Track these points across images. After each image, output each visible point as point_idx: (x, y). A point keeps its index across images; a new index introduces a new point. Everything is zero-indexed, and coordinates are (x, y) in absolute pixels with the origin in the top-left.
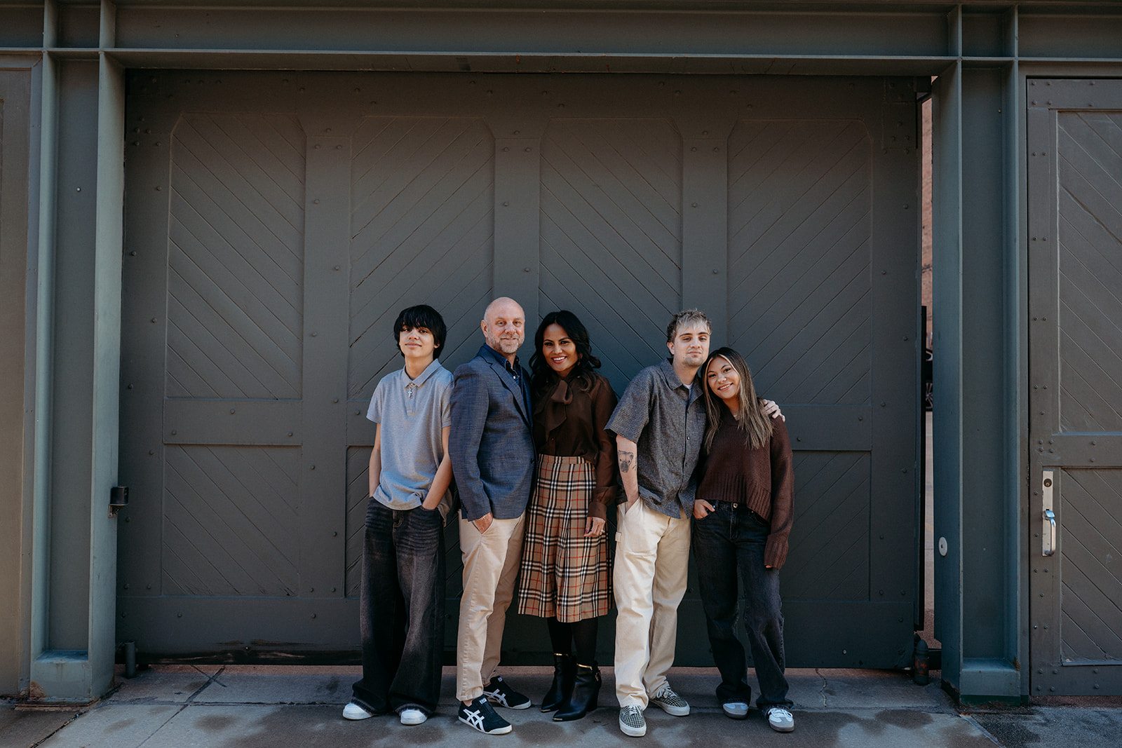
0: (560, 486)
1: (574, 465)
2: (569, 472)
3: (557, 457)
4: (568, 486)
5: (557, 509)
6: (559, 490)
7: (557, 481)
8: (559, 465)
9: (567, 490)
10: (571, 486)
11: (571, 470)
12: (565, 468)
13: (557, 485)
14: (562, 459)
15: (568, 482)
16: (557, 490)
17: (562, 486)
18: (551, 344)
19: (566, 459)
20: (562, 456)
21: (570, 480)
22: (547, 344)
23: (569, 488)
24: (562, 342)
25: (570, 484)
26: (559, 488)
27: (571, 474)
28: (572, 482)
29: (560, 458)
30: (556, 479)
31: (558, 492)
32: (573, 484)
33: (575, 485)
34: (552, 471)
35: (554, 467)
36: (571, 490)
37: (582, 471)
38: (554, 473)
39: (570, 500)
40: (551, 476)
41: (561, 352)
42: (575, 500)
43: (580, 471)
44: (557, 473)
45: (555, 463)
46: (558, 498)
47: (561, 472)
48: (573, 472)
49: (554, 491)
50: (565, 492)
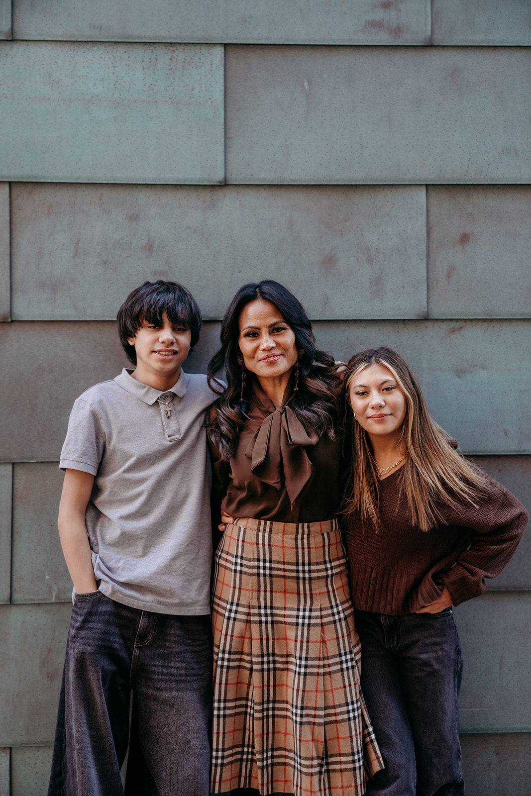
0: (315, 571)
1: (328, 533)
2: (324, 546)
3: (300, 525)
4: (326, 569)
5: (316, 610)
6: (315, 578)
7: (309, 564)
8: (305, 536)
11: (327, 543)
13: (310, 571)
14: (308, 527)
15: (325, 562)
16: (310, 579)
17: (318, 571)
20: (309, 522)
21: (327, 559)
22: (248, 336)
23: (330, 572)
24: (274, 330)
25: (328, 565)
26: (313, 575)
27: (327, 548)
28: (330, 562)
29: (306, 525)
30: (306, 561)
31: (312, 582)
32: (333, 564)
33: (336, 565)
34: (297, 548)
35: (298, 542)
36: (332, 575)
37: (339, 542)
38: (300, 551)
39: (333, 591)
40: (296, 557)
41: (274, 345)
42: (340, 588)
43: (336, 544)
44: (306, 551)
45: (298, 535)
46: (313, 592)
47: (313, 548)
48: (329, 545)
49: (306, 581)
50: (324, 580)
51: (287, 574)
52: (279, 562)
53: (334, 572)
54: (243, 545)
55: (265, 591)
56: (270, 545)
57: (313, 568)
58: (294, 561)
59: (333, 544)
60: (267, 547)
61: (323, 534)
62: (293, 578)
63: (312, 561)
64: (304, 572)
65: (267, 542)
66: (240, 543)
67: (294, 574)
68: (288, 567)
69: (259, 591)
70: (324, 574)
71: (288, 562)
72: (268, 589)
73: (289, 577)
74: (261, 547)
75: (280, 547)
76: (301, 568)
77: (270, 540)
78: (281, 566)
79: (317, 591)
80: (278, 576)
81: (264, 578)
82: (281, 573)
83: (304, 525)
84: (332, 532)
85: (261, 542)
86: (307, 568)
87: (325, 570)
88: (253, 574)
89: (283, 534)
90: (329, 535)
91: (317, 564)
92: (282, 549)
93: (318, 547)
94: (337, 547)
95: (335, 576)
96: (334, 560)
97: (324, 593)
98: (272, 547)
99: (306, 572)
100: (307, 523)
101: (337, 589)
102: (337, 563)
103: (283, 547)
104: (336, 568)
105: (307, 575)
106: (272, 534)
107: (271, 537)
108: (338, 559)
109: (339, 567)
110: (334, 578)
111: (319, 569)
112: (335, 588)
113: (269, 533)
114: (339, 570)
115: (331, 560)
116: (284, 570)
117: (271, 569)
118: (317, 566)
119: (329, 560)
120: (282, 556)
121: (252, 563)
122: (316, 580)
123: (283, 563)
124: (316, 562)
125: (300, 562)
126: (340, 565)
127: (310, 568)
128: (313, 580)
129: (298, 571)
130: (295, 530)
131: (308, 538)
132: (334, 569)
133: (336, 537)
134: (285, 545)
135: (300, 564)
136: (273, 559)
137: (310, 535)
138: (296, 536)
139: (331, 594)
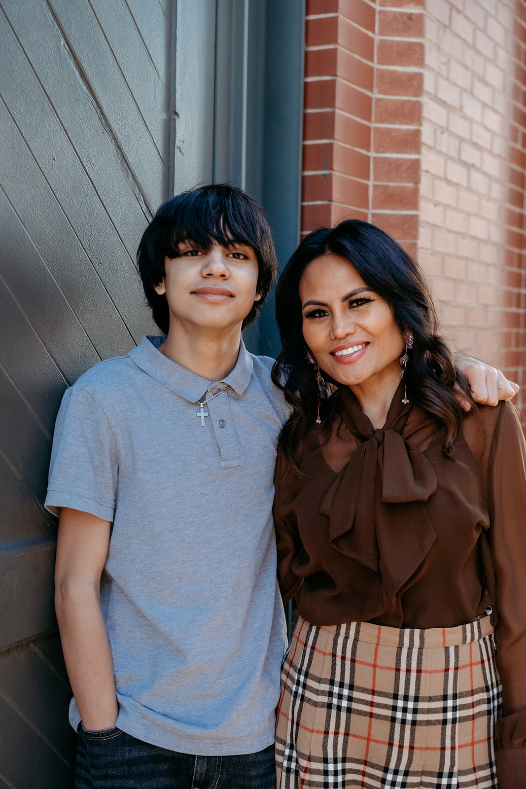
0: (424, 711)
1: (457, 647)
2: (447, 670)
3: (407, 631)
4: (445, 710)
5: (416, 774)
6: (423, 723)
7: (416, 699)
8: (415, 651)
9: (445, 722)
10: (455, 709)
11: (452, 665)
12: (434, 660)
13: (415, 711)
14: (422, 637)
15: (445, 698)
16: (414, 723)
17: (429, 711)
18: (322, 312)
19: (434, 635)
20: (422, 628)
21: (450, 692)
22: (312, 315)
23: (450, 715)
25: (450, 703)
26: (420, 717)
27: (451, 674)
28: (455, 697)
29: (417, 632)
30: (412, 693)
31: (418, 728)
32: (459, 702)
33: (464, 705)
34: (398, 670)
35: (400, 659)
36: (454, 721)
37: (477, 663)
38: (403, 675)
39: (453, 748)
40: (395, 685)
41: (350, 330)
42: (467, 745)
43: (471, 665)
44: (413, 675)
45: (402, 648)
46: (416, 745)
47: (426, 672)
48: (456, 668)
49: (406, 726)
50: (439, 727)
51: (376, 711)
52: (364, 690)
53: (458, 716)
54: (311, 654)
55: (336, 733)
56: (353, 661)
57: (421, 705)
58: (392, 691)
59: (464, 667)
60: (348, 664)
61: (447, 649)
62: (385, 718)
63: (421, 695)
64: (405, 710)
65: (349, 655)
66: (308, 650)
67: (388, 713)
68: (378, 699)
69: (326, 733)
70: (440, 716)
71: (381, 692)
72: (342, 730)
73: (379, 717)
74: (339, 661)
75: (369, 664)
76: (400, 703)
77: (354, 653)
78: (368, 697)
79: (423, 745)
80: (360, 713)
81: (337, 713)
82: (367, 709)
83: (413, 632)
84: (464, 645)
85: (339, 653)
87: (442, 711)
88: (322, 705)
89: (377, 645)
90: (458, 650)
91: (430, 699)
92: (372, 669)
93: (435, 671)
94: (471, 671)
95: (459, 722)
96: (463, 695)
97: (434, 749)
98: (356, 664)
99: (409, 710)
100: (419, 630)
101: (460, 747)
102: (468, 700)
103: (375, 666)
104: (464, 709)
105: (409, 717)
106: (359, 642)
107: (356, 647)
108: (472, 693)
109: (470, 708)
110: (457, 724)
111: (432, 709)
112: (457, 745)
113: (354, 639)
114: (469, 712)
115: (456, 694)
116: (372, 704)
117: (350, 699)
118: (430, 703)
119: (453, 694)
120: (372, 681)
121: (322, 685)
122: (424, 725)
123: (371, 692)
124: (430, 697)
125: (400, 693)
126: (473, 705)
127: (417, 705)
128: (418, 725)
129: (394, 708)
130: (397, 639)
131: (420, 654)
132: (459, 710)
133: (471, 654)
134: (378, 663)
135: (399, 697)
136: (356, 684)
137: (424, 650)
138: (399, 650)
139: (448, 753)
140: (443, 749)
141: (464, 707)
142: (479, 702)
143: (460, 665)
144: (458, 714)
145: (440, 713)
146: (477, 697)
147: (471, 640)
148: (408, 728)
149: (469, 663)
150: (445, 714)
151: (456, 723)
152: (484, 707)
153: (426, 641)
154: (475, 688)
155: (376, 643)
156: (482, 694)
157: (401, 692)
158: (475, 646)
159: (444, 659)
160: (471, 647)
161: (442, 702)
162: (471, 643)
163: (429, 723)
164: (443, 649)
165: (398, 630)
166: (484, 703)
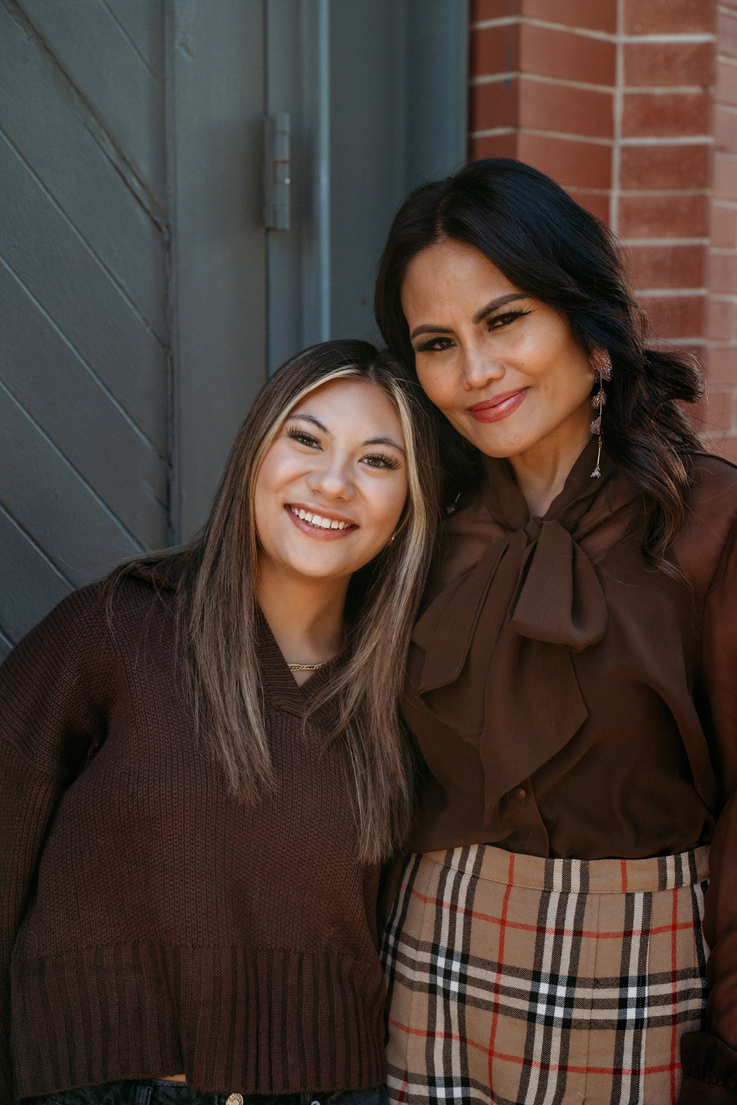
0: (584, 1004)
1: (648, 897)
2: (628, 934)
3: (559, 863)
4: (623, 1003)
6: (581, 1024)
7: (572, 982)
8: (573, 900)
9: (621, 1025)
10: (640, 1003)
11: (637, 925)
13: (569, 1003)
14: (586, 872)
15: (623, 982)
16: (567, 1023)
17: (594, 1004)
18: (444, 340)
19: (606, 872)
20: (589, 858)
21: (633, 972)
22: (429, 347)
23: (631, 1014)
25: (632, 992)
26: (578, 1014)
27: (636, 942)
28: (641, 982)
29: (576, 864)
30: (564, 970)
31: (573, 1032)
32: (649, 991)
33: (658, 996)
34: (541, 930)
35: (546, 911)
36: (639, 1023)
37: (686, 926)
38: (549, 939)
39: (635, 1073)
40: (536, 956)
41: (492, 372)
42: (660, 1069)
43: (674, 927)
44: (568, 941)
45: (550, 892)
46: (571, 1063)
47: (590, 935)
48: (645, 932)
49: (554, 1028)
50: (612, 1034)
51: (504, 1000)
52: (485, 964)
53: (646, 1016)
54: (407, 900)
55: (448, 1036)
56: (468, 913)
57: (581, 993)
58: (529, 966)
59: (660, 930)
60: (460, 917)
61: (630, 898)
62: (518, 1013)
63: (580, 975)
64: (552, 1000)
65: (462, 903)
67: (523, 1005)
68: (507, 981)
70: (613, 1015)
71: (512, 968)
73: (508, 1010)
74: (446, 912)
75: (493, 920)
76: (544, 988)
77: (470, 899)
78: (491, 976)
79: (583, 1063)
80: (479, 1003)
81: (445, 1003)
82: (488, 996)
83: (569, 864)
84: (662, 894)
85: (447, 899)
86: (561, 991)
87: (616, 1004)
88: (420, 987)
89: (509, 886)
90: (650, 901)
91: (597, 983)
92: (497, 927)
93: (607, 935)
94: (674, 938)
95: (648, 1027)
96: (656, 979)
97: (602, 1071)
98: (473, 919)
99: (558, 1001)
100: (580, 861)
101: (648, 1071)
102: (666, 989)
103: (503, 922)
104: (656, 1004)
105: (559, 1012)
106: (479, 881)
107: (474, 890)
108: (674, 977)
109: (669, 1004)
110: (644, 1031)
111: (599, 1000)
112: (642, 1067)
113: (473, 876)
114: (667, 1010)
115: (644, 977)
116: (496, 989)
117: (463, 979)
118: (596, 990)
119: (639, 977)
120: (497, 949)
121: (421, 953)
122: (584, 1028)
123: (496, 967)
124: (595, 979)
125: (543, 971)
126: (674, 998)
127: (573, 993)
128: (575, 1027)
129: (534, 997)
130: (542, 876)
131: (581, 904)
132: (649, 1006)
133: (675, 908)
134: (510, 917)
135: (543, 977)
136: (472, 953)
137: (589, 898)
138: (546, 895)
139: (626, 1080)
140: (618, 1072)
141: (657, 1001)
142: (687, 995)
143: (653, 926)
144: (647, 1013)
145: (614, 1008)
146: (681, 986)
147: (676, 885)
148: (557, 1032)
149: (671, 924)
150: (622, 1010)
151: (642, 1028)
152: (695, 1004)
153: (591, 881)
154: (679, 967)
155: (507, 883)
156: (692, 980)
157: (546, 969)
158: (684, 895)
159: (623, 915)
160: (675, 897)
161: (618, 989)
162: (675, 890)
163: (592, 1024)
164: (623, 897)
165: (543, 860)
166: (695, 997)
